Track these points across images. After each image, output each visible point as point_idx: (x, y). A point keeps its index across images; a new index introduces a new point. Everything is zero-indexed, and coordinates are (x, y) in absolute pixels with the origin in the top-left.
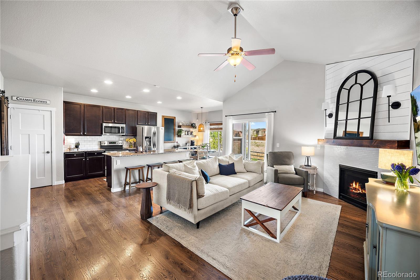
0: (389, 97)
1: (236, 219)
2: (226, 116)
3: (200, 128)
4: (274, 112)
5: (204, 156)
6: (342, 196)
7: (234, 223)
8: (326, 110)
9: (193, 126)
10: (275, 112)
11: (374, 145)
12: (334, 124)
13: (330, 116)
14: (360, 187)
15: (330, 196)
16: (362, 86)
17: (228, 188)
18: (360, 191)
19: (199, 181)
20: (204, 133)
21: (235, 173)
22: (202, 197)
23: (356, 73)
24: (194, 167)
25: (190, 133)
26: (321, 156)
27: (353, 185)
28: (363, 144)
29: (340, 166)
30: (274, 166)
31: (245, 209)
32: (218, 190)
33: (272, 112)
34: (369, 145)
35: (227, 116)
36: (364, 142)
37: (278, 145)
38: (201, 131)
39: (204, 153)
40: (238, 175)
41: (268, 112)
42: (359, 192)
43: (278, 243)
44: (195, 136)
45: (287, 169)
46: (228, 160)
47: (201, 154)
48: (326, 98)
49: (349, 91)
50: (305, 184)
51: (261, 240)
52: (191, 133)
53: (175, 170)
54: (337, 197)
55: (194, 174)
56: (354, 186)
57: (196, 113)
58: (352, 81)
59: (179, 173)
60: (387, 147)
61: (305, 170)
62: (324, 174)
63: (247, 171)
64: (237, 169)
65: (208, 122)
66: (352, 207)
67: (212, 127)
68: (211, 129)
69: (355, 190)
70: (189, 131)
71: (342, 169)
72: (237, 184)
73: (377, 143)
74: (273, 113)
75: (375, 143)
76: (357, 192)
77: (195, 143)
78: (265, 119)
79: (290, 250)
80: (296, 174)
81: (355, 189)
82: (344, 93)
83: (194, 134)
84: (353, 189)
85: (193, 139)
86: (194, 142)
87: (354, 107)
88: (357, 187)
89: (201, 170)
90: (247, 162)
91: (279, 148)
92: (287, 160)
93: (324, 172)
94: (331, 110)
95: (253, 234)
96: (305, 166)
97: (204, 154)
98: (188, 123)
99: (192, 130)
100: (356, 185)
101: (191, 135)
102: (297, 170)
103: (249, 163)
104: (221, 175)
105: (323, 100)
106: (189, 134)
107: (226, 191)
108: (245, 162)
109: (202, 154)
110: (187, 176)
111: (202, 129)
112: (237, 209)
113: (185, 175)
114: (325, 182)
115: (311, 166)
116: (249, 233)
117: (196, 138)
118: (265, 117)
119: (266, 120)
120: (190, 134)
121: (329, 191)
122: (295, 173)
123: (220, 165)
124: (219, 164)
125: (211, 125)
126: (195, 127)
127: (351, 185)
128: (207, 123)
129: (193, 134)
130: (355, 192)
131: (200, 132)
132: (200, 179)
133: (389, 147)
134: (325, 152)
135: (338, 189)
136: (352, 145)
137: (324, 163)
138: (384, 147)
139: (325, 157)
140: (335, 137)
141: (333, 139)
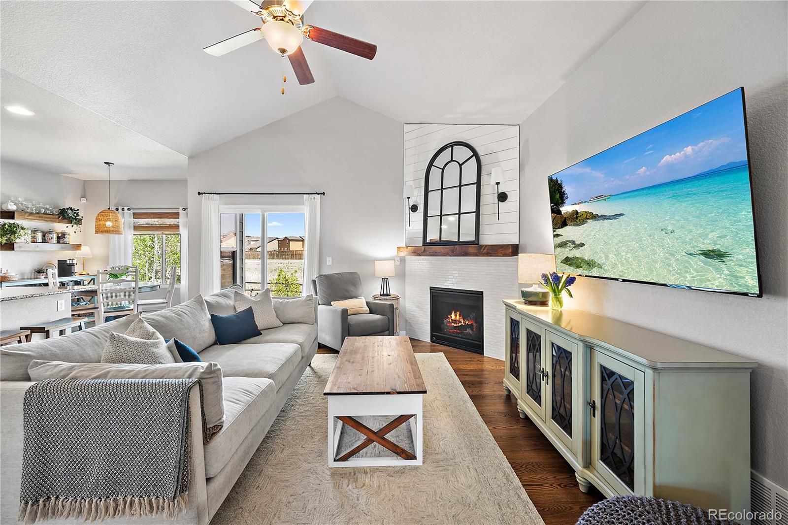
0: (498, 184)
1: (302, 451)
2: (199, 194)
3: (102, 223)
4: (321, 194)
5: (123, 302)
6: (436, 336)
7: (305, 465)
8: (409, 198)
9: (66, 215)
10: (324, 194)
11: (483, 253)
12: (423, 222)
13: (414, 208)
14: (461, 317)
15: (417, 341)
16: (461, 165)
17: (270, 376)
18: (462, 323)
19: (209, 380)
20: (116, 236)
21: (257, 333)
22: (218, 431)
23: (452, 145)
24: (150, 336)
25: (55, 236)
26: (401, 274)
27: (451, 317)
28: (469, 251)
29: (431, 289)
30: (332, 303)
31: (336, 417)
32: (250, 390)
33: (317, 193)
34: (476, 253)
35: (202, 194)
36: (470, 249)
37: (329, 261)
38: (108, 232)
39: (122, 294)
40: (266, 336)
41: (308, 194)
42: (460, 324)
43: (420, 466)
44: (77, 247)
45: (356, 306)
46: (231, 302)
47: (112, 297)
48: (406, 179)
49: (443, 170)
50: (390, 329)
51: (388, 477)
52: (58, 238)
53: (66, 365)
54: (427, 338)
55: (156, 363)
56: (453, 317)
57: (78, 180)
58: (445, 156)
59: (93, 370)
60: (499, 254)
61: (390, 303)
62: (406, 305)
63: (283, 324)
64: (260, 321)
65: (126, 208)
66: (453, 351)
67: (142, 221)
68: (136, 228)
69: (454, 323)
70: (50, 232)
71: (434, 294)
72: (284, 360)
73: (487, 249)
74: (318, 197)
75: (484, 249)
77: (77, 269)
78: (302, 207)
79: (448, 470)
80: (371, 312)
81: (455, 321)
82: (435, 173)
83: (72, 239)
84: (452, 323)
85: (67, 255)
86: (73, 265)
87: (451, 196)
88: (458, 318)
89: (176, 342)
90: (281, 301)
91: (331, 268)
92: (352, 288)
93: (406, 303)
94: (415, 200)
95: (364, 471)
96: (381, 295)
97: (123, 297)
98: (47, 206)
99: (61, 227)
100: (456, 316)
101: (58, 242)
102: (372, 306)
103: (287, 302)
104: (222, 344)
105: (400, 182)
106: (52, 241)
107: (270, 385)
108: (276, 302)
109: (116, 296)
110: (141, 375)
111: (109, 224)
112: (288, 423)
113: (131, 371)
114: (407, 319)
115: (390, 295)
116: (355, 473)
117: (78, 251)
118: (302, 203)
119: (305, 210)
120: (55, 240)
121: (415, 333)
122: (369, 312)
123: (214, 319)
124: (212, 316)
125: (136, 216)
126: (76, 219)
127: (449, 316)
128: (123, 209)
129: (66, 240)
130: (455, 325)
131: (102, 232)
132: (211, 372)
133: (501, 255)
134: (406, 268)
135: (429, 327)
136: (454, 254)
137: (406, 287)
138: (497, 255)
139: (406, 276)
140: (425, 243)
141: (423, 246)
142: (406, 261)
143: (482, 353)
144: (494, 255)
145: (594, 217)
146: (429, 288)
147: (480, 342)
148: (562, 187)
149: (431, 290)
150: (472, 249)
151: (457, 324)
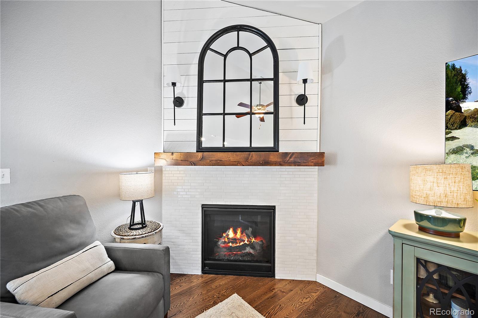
6: (209, 265)
11: (289, 162)
14: (244, 234)
27: (228, 235)
28: (270, 160)
29: (203, 206)
34: (280, 161)
36: (271, 157)
42: (242, 243)
54: (197, 270)
56: (231, 235)
60: (310, 164)
69: (233, 243)
71: (207, 213)
73: (295, 158)
75: (290, 158)
76: (238, 245)
81: (234, 240)
84: (229, 243)
88: (239, 235)
100: (235, 232)
130: (234, 245)
133: (312, 164)
134: (163, 181)
135: (200, 256)
136: (247, 163)
137: (163, 208)
138: (306, 164)
139: (163, 193)
140: (200, 148)
141: (197, 152)
142: (164, 172)
143: (274, 276)
144: (304, 164)
146: (200, 206)
147: (271, 263)
149: (202, 208)
150: (273, 157)
151: (236, 243)
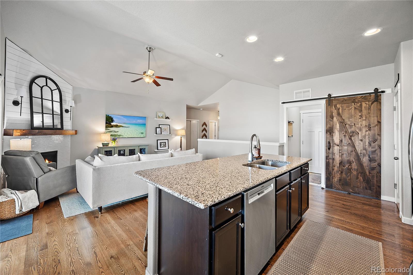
23: (47, 78)
145: (122, 126)
148: (113, 119)
